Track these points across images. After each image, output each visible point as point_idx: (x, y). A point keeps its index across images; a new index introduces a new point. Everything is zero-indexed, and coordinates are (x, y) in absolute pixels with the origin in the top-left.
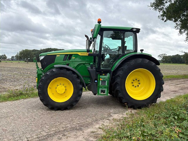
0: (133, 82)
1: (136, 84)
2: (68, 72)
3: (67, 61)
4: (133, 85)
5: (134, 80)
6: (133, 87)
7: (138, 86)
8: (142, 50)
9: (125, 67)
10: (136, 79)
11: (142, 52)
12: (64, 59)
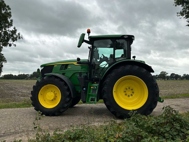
0: (125, 90)
1: (129, 93)
2: (56, 80)
3: (63, 70)
4: (126, 94)
5: (126, 89)
6: (126, 97)
7: (132, 95)
8: (134, 57)
9: (113, 74)
10: (129, 88)
11: (134, 59)
12: (61, 69)
